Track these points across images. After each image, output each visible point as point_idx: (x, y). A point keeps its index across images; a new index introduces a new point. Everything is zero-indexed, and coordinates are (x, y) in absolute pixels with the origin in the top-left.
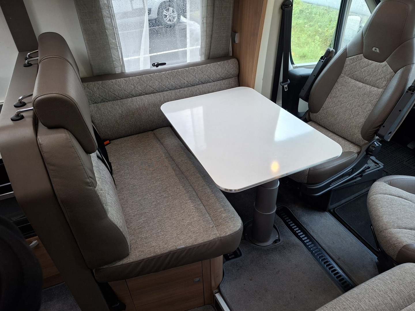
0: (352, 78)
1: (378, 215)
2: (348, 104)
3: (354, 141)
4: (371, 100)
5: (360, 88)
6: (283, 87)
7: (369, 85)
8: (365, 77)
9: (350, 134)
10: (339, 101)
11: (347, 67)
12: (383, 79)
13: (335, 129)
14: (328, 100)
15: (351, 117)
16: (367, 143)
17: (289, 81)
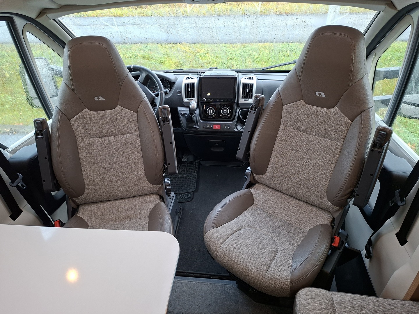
0: (94, 136)
1: (243, 270)
2: (113, 164)
3: (147, 192)
4: (133, 148)
5: (111, 143)
6: (17, 187)
7: (119, 135)
8: (108, 130)
9: (139, 190)
10: (99, 168)
11: (78, 129)
12: (129, 123)
13: (118, 195)
14: (85, 174)
15: (127, 174)
16: (161, 186)
17: (21, 176)
